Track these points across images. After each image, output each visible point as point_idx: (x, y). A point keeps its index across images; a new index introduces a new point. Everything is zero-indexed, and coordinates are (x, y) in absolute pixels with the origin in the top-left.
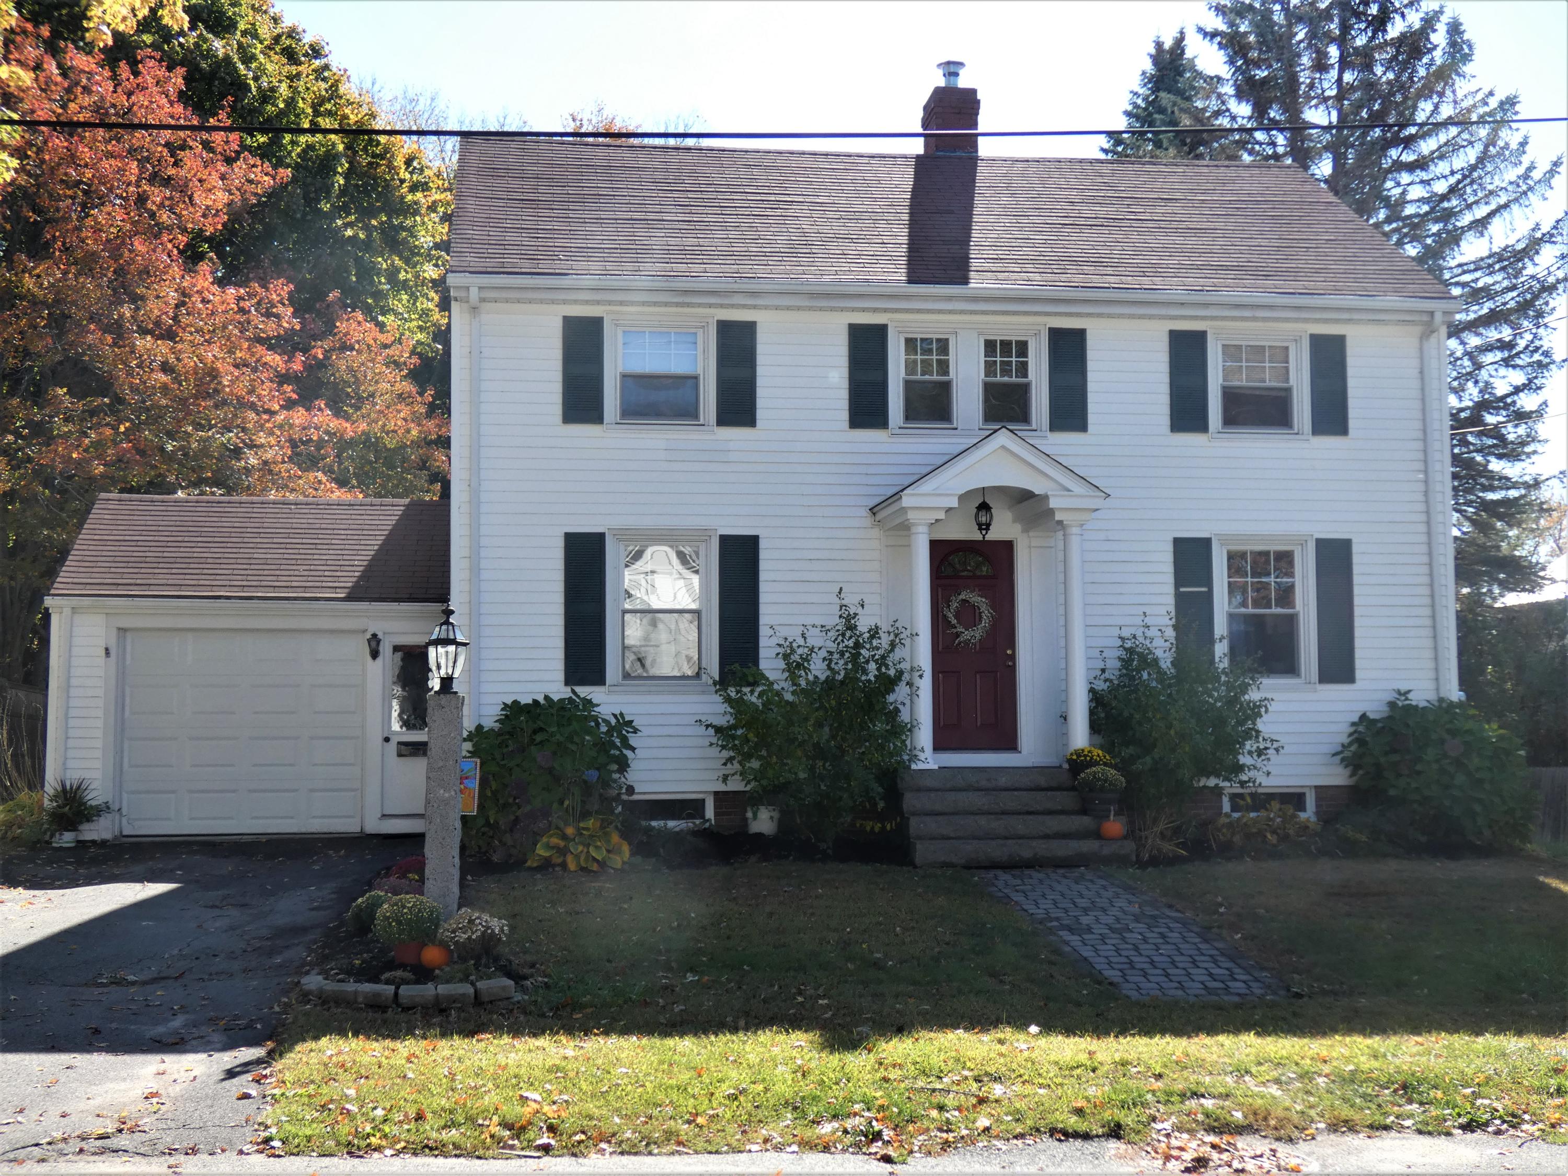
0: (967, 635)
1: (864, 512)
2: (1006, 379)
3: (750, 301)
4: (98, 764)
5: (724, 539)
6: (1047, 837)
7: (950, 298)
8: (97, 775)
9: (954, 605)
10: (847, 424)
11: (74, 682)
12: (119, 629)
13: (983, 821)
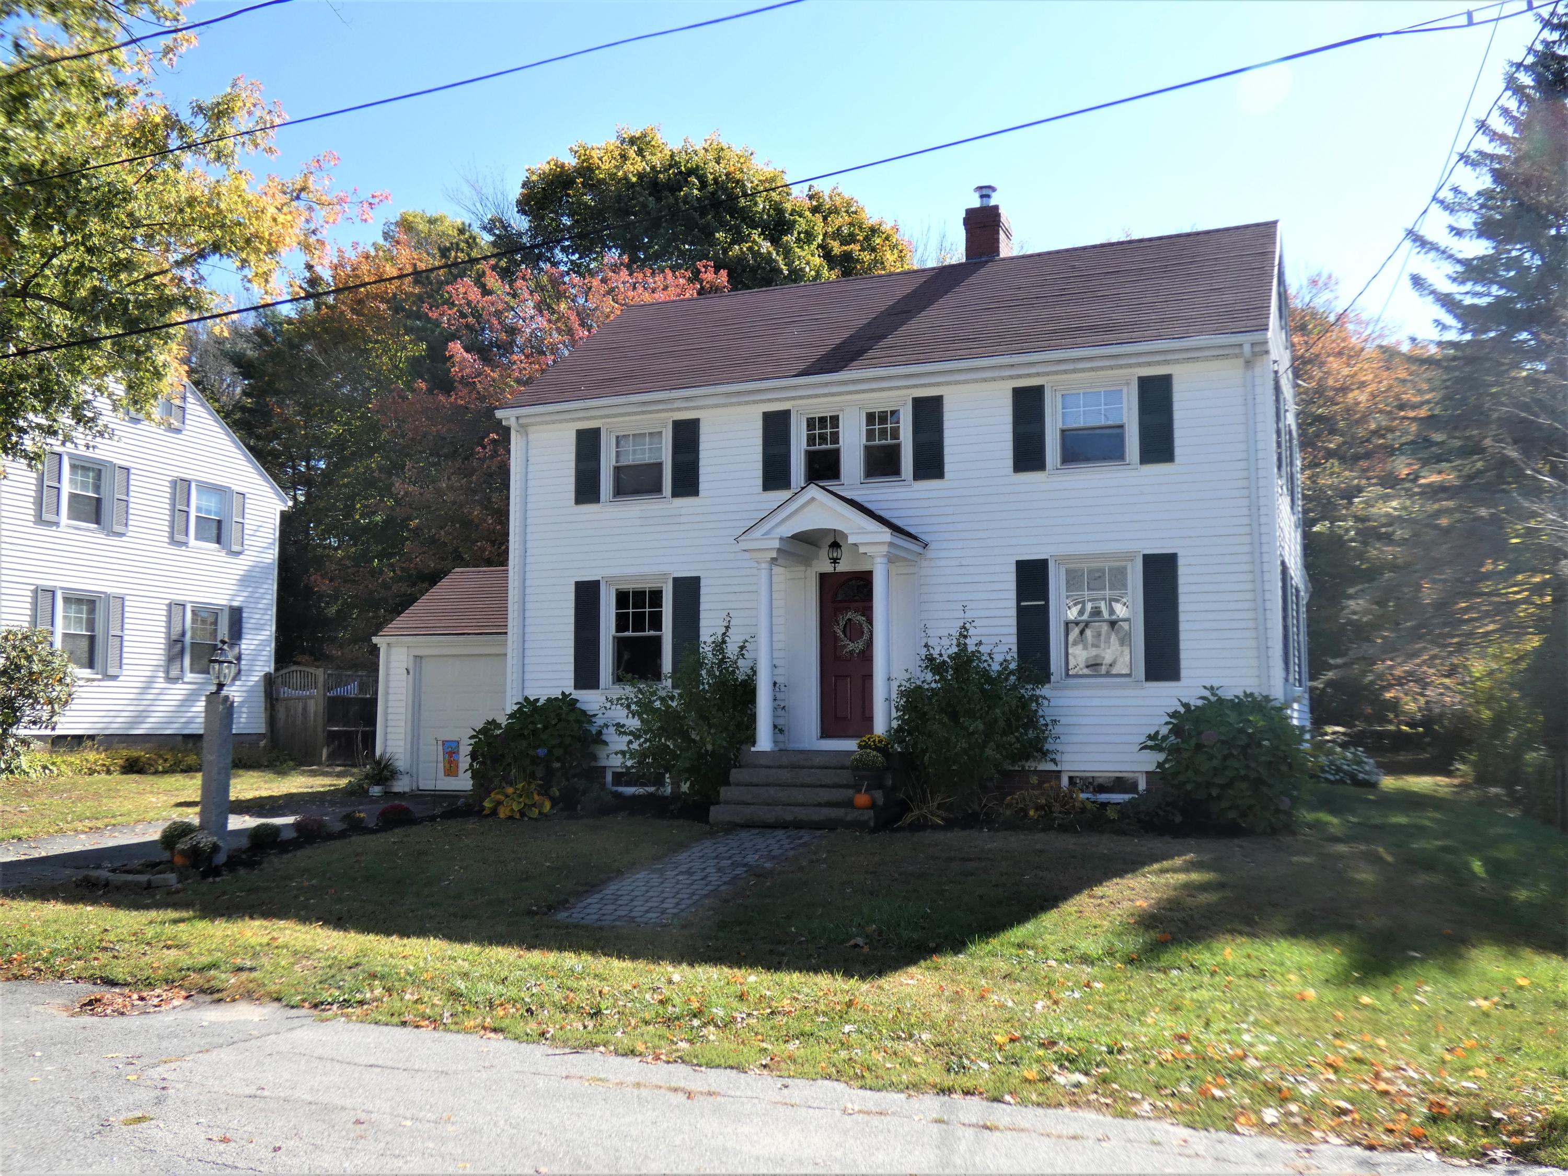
0: (851, 646)
2: (883, 442)
3: (701, 404)
4: (402, 743)
5: (676, 580)
6: (820, 805)
7: (826, 384)
8: (401, 750)
9: (842, 623)
10: (761, 488)
11: (391, 691)
12: (416, 657)
13: (772, 791)
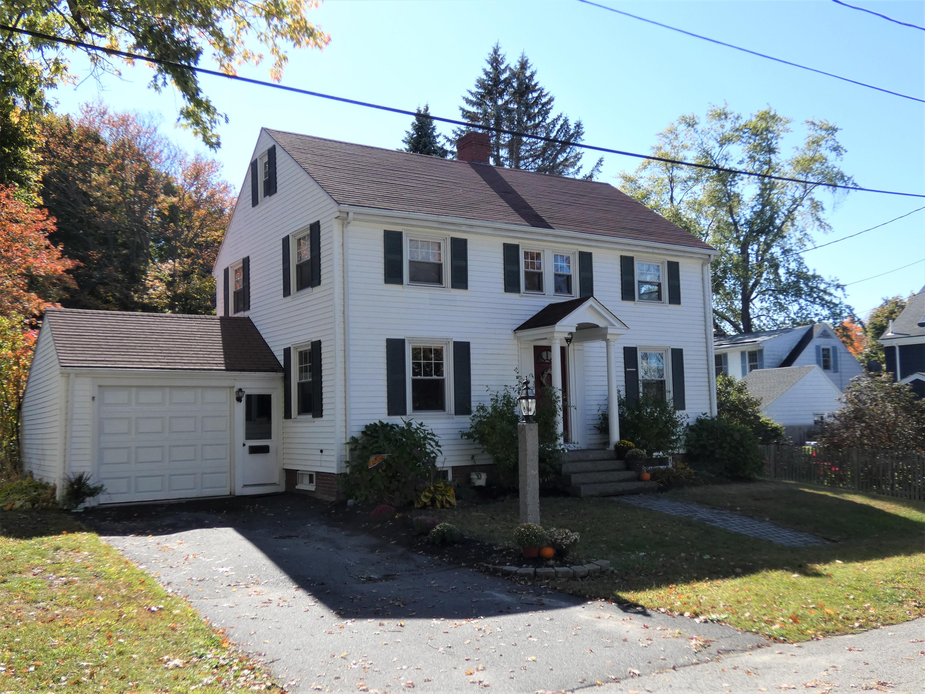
1: (511, 332)
2: (563, 272)
3: (468, 230)
4: (90, 463)
5: (455, 343)
10: (503, 290)
11: (76, 417)
12: (100, 386)
